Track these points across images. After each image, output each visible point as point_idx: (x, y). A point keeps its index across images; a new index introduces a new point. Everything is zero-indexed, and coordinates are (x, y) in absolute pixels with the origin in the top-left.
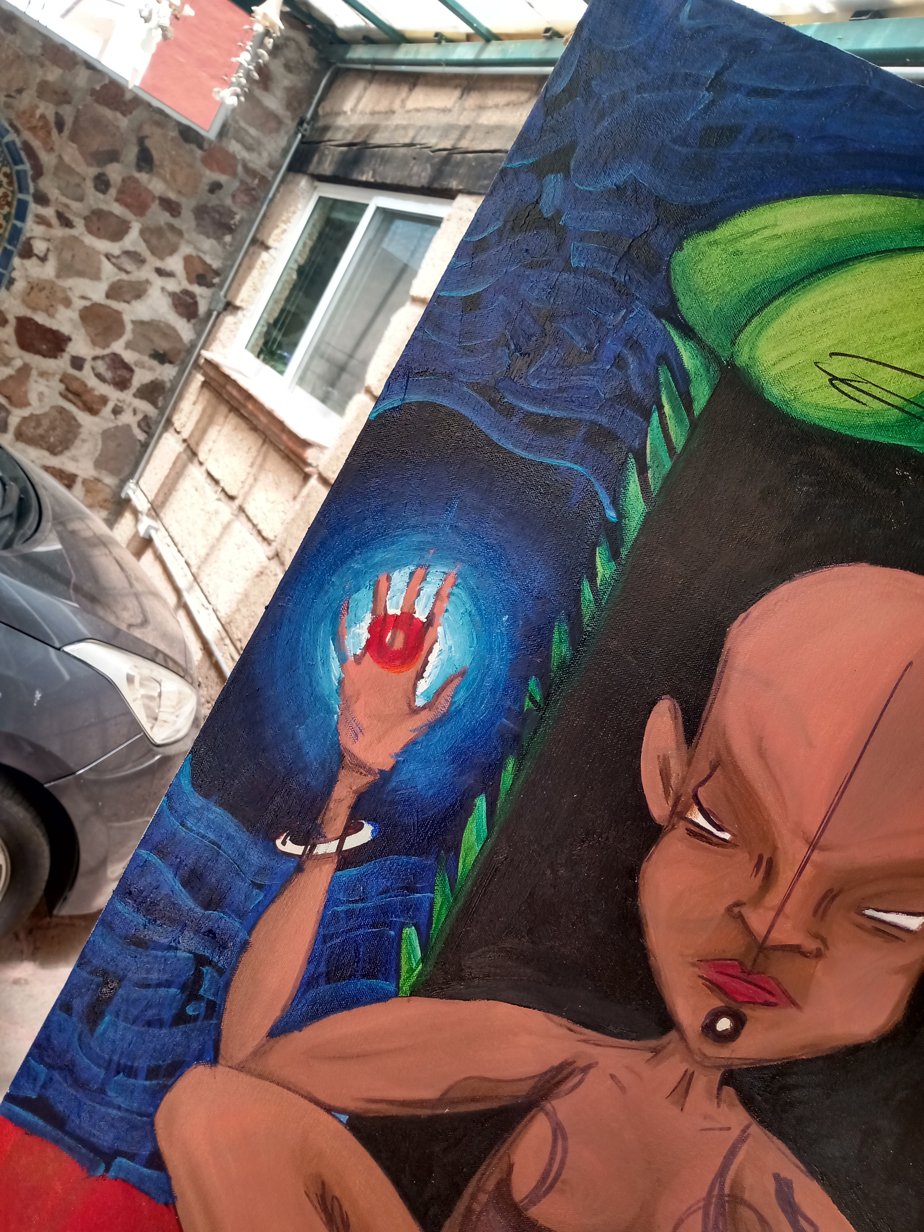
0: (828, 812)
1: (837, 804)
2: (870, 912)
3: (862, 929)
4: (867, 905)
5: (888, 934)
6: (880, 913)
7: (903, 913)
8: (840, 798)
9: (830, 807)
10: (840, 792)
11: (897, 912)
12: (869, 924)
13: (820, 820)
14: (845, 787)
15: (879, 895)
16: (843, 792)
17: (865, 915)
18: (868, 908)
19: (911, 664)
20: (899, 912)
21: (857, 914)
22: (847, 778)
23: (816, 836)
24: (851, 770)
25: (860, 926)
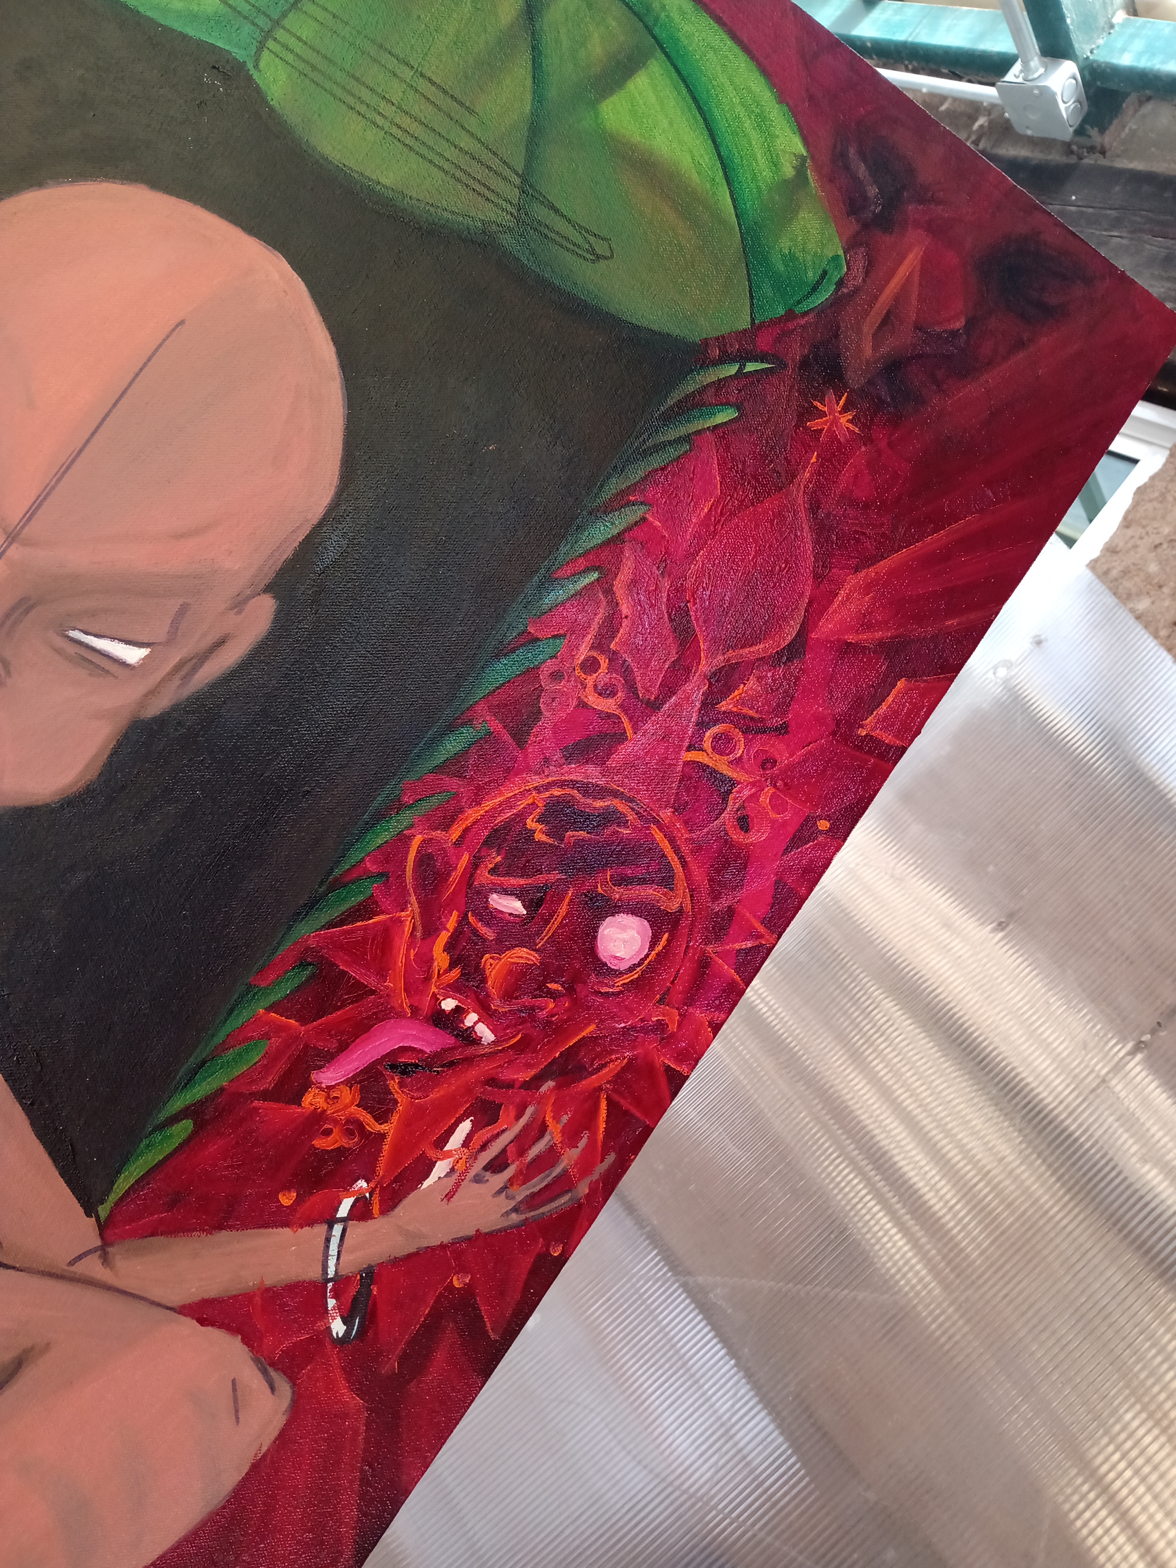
0: (39, 496)
1: (53, 488)
2: (76, 634)
3: (60, 654)
4: (73, 624)
5: (98, 666)
6: (89, 637)
7: (121, 640)
8: (59, 480)
9: (44, 490)
10: (60, 473)
11: (113, 638)
12: (71, 649)
13: (27, 504)
14: (68, 468)
15: (93, 614)
16: (65, 472)
17: (68, 637)
18: (74, 629)
19: (182, 323)
20: (115, 639)
21: (58, 634)
22: (74, 455)
23: (18, 524)
24: (80, 445)
25: (58, 651)
